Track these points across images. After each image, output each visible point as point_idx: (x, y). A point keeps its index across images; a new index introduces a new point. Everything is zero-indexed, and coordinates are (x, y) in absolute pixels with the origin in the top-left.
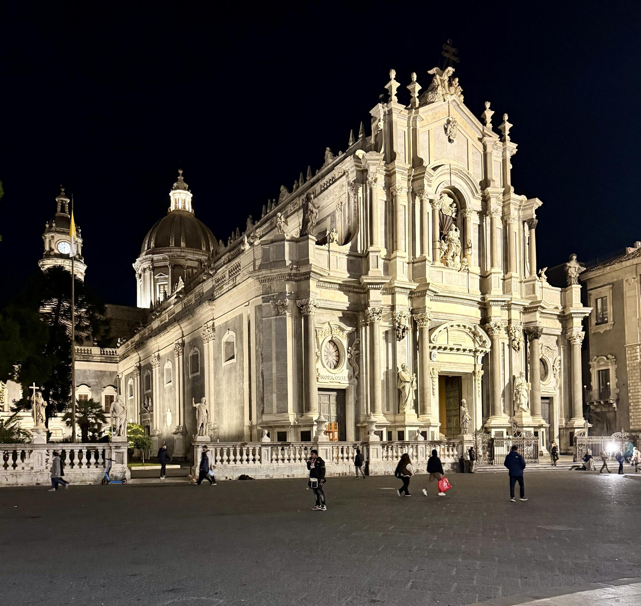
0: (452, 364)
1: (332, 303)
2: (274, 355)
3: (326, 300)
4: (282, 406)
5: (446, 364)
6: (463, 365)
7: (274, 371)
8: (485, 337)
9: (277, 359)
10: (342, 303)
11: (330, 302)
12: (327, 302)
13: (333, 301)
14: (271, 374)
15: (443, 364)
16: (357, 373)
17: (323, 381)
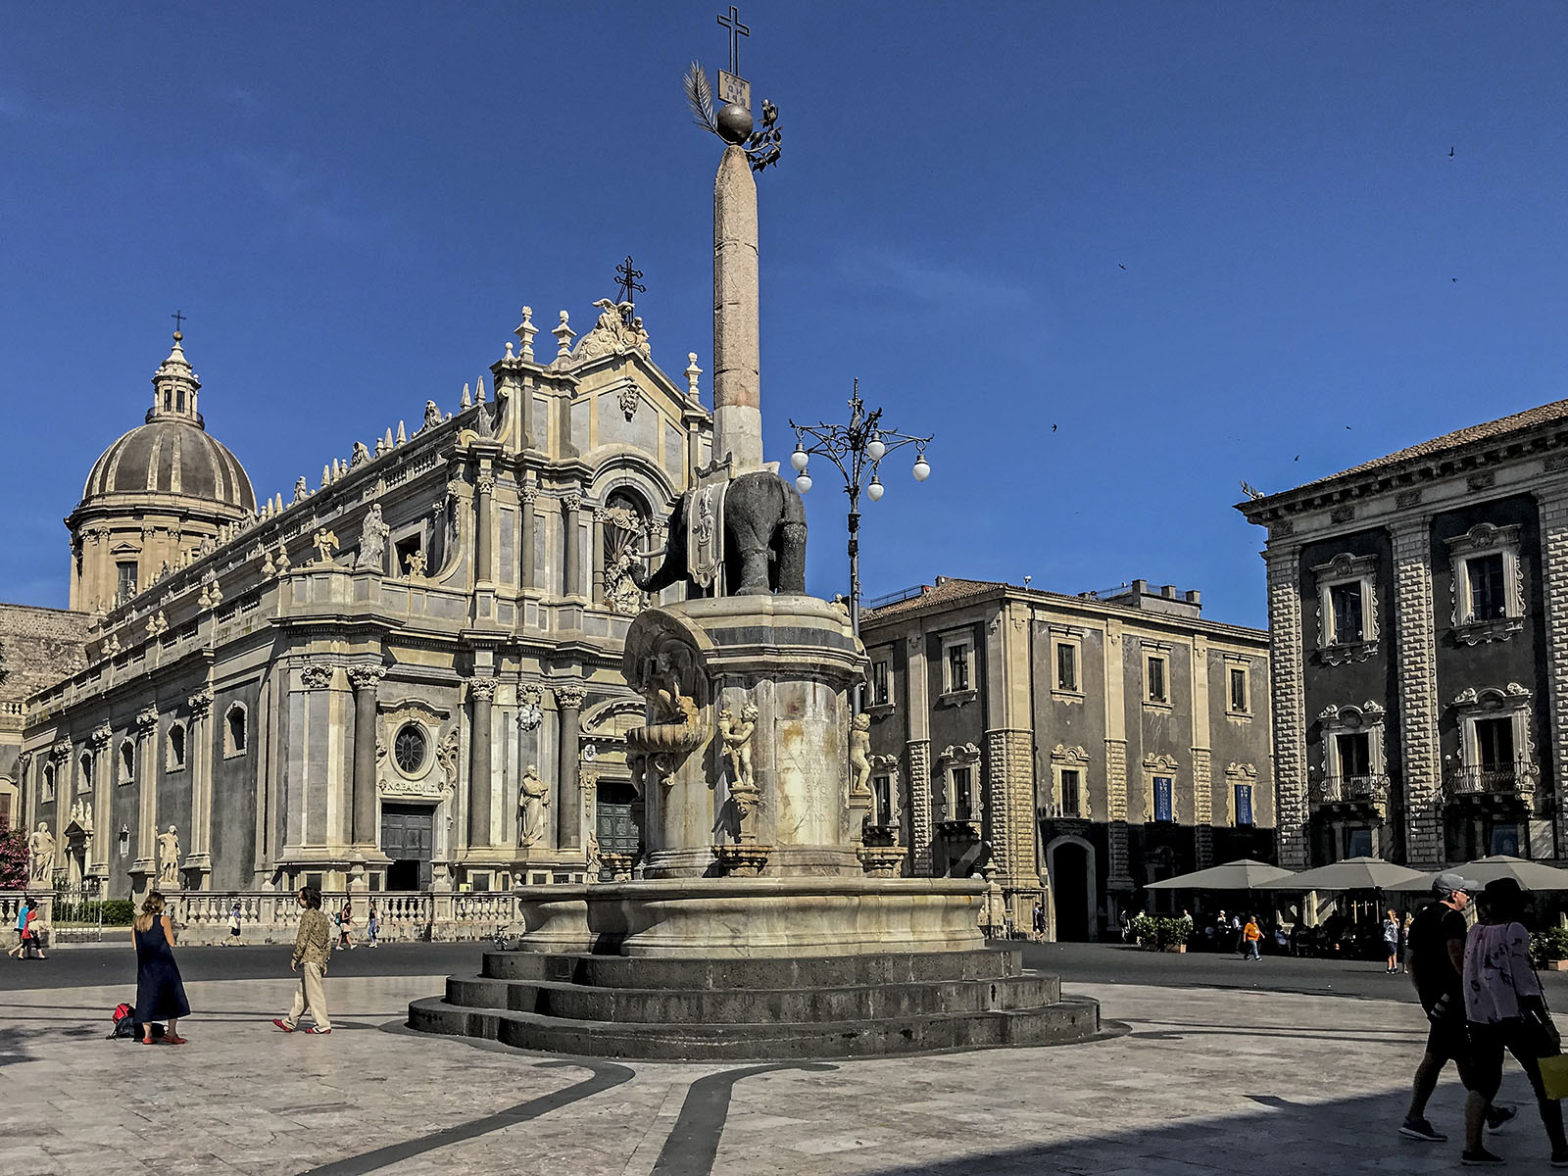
1: (413, 667)
2: (306, 751)
3: (402, 663)
4: (316, 833)
5: (611, 766)
7: (305, 777)
9: (312, 757)
11: (407, 667)
12: (403, 666)
14: (301, 781)
15: (604, 766)
16: (452, 779)
17: (391, 792)
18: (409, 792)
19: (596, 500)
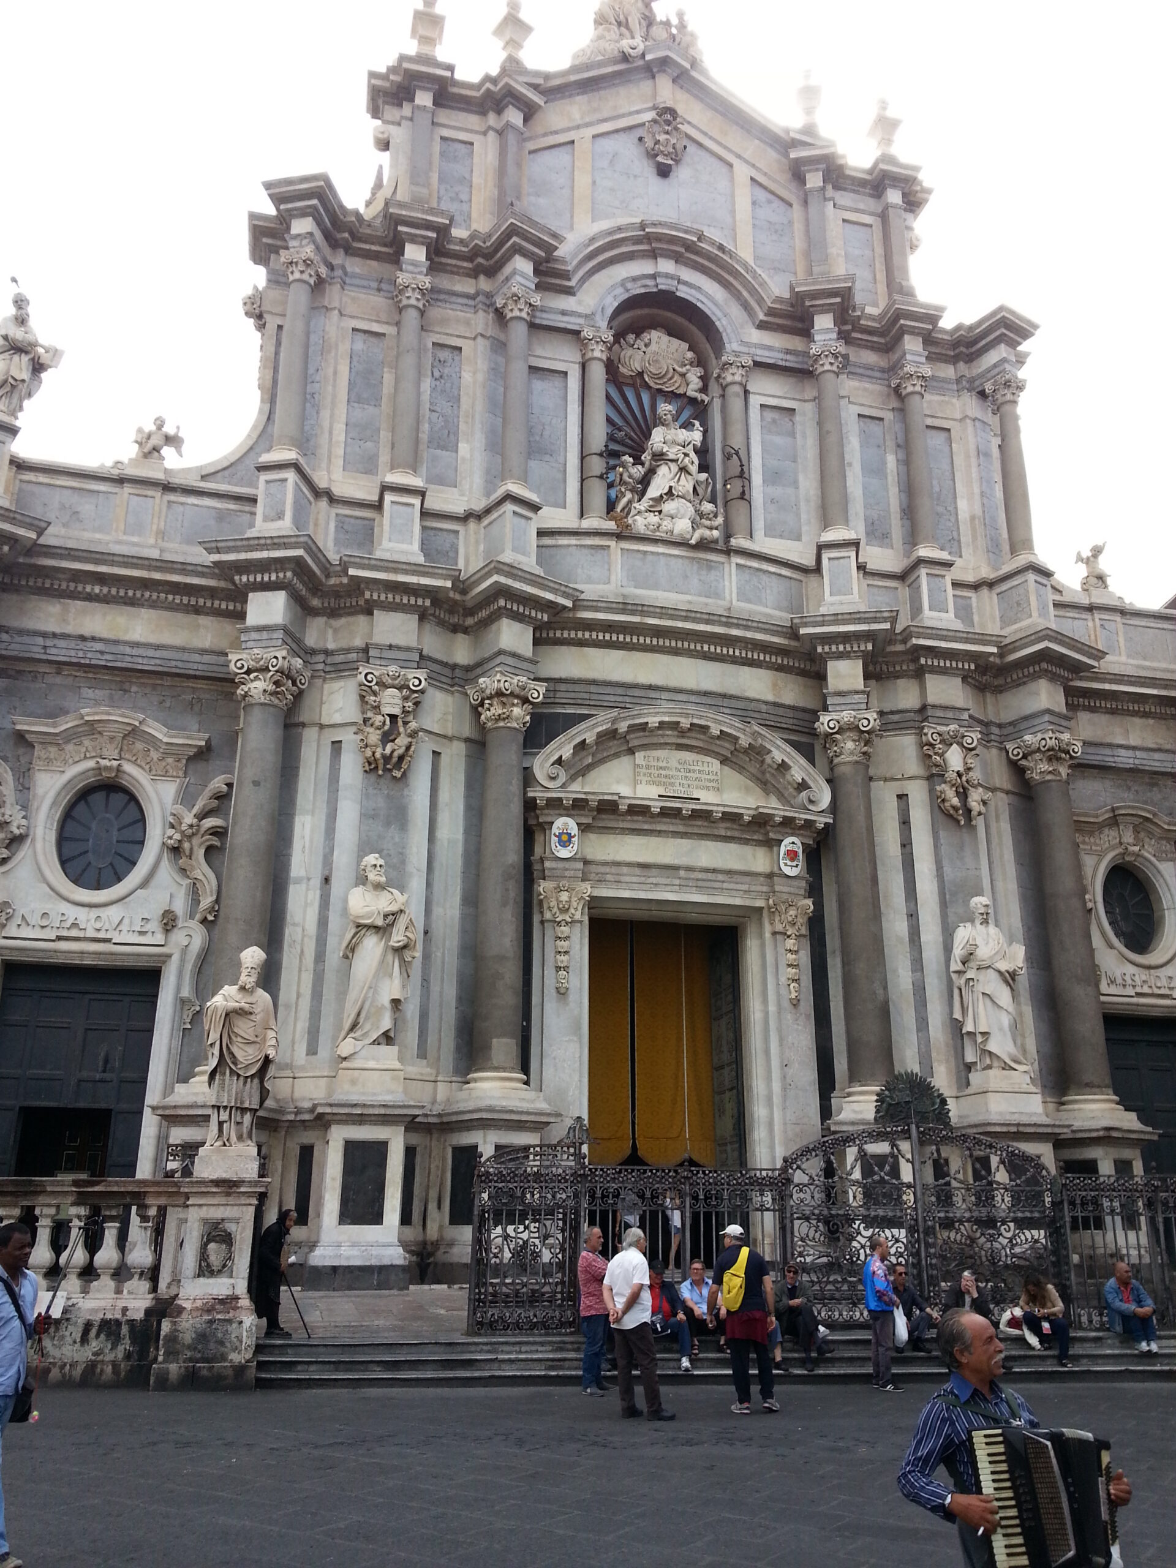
0: (654, 872)
1: (114, 649)
3: (83, 638)
5: (625, 870)
6: (710, 876)
8: (800, 768)
10: (157, 647)
11: (99, 646)
12: (90, 644)
13: (116, 642)
15: (614, 870)
16: (207, 903)
17: (26, 932)
18: (74, 933)
19: (586, 316)
